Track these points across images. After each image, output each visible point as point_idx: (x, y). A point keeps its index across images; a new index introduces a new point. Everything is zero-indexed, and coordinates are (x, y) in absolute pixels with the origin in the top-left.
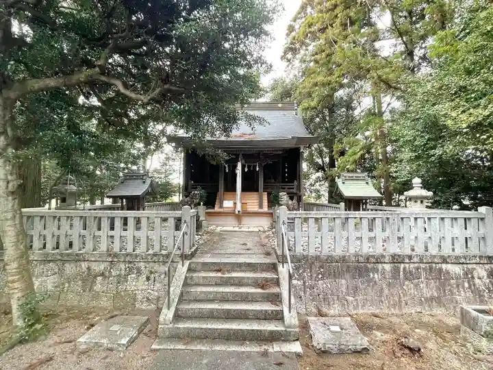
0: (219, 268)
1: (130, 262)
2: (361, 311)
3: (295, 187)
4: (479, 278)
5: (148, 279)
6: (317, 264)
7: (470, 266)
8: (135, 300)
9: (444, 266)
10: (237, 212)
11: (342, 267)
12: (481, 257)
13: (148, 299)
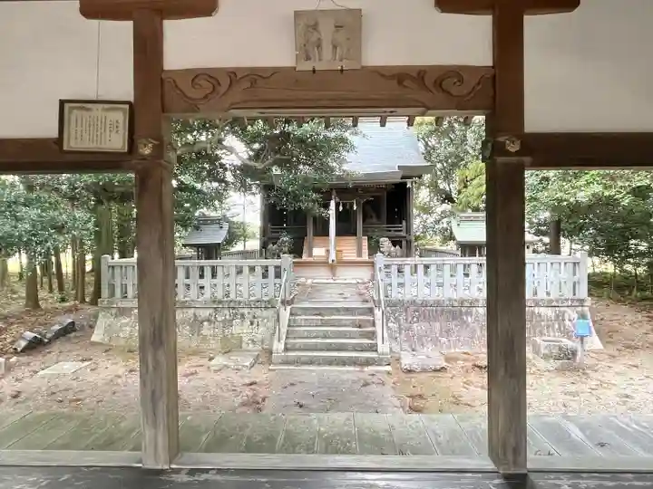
0: (319, 312)
1: (234, 308)
2: (453, 351)
3: (404, 228)
4: (570, 320)
5: (252, 324)
6: (412, 308)
7: (562, 309)
8: (241, 342)
9: (536, 310)
10: (330, 262)
11: (436, 311)
12: (572, 300)
13: (253, 341)
